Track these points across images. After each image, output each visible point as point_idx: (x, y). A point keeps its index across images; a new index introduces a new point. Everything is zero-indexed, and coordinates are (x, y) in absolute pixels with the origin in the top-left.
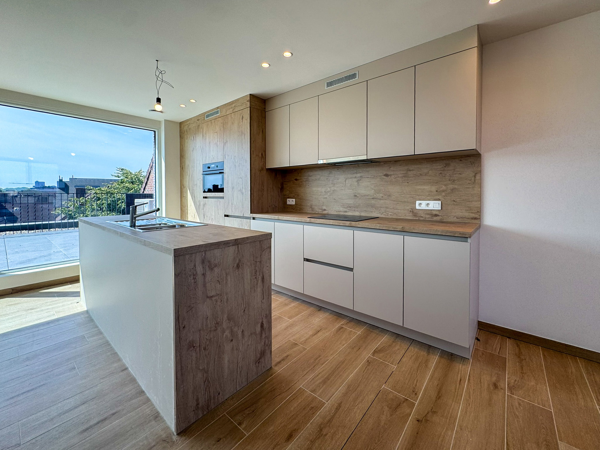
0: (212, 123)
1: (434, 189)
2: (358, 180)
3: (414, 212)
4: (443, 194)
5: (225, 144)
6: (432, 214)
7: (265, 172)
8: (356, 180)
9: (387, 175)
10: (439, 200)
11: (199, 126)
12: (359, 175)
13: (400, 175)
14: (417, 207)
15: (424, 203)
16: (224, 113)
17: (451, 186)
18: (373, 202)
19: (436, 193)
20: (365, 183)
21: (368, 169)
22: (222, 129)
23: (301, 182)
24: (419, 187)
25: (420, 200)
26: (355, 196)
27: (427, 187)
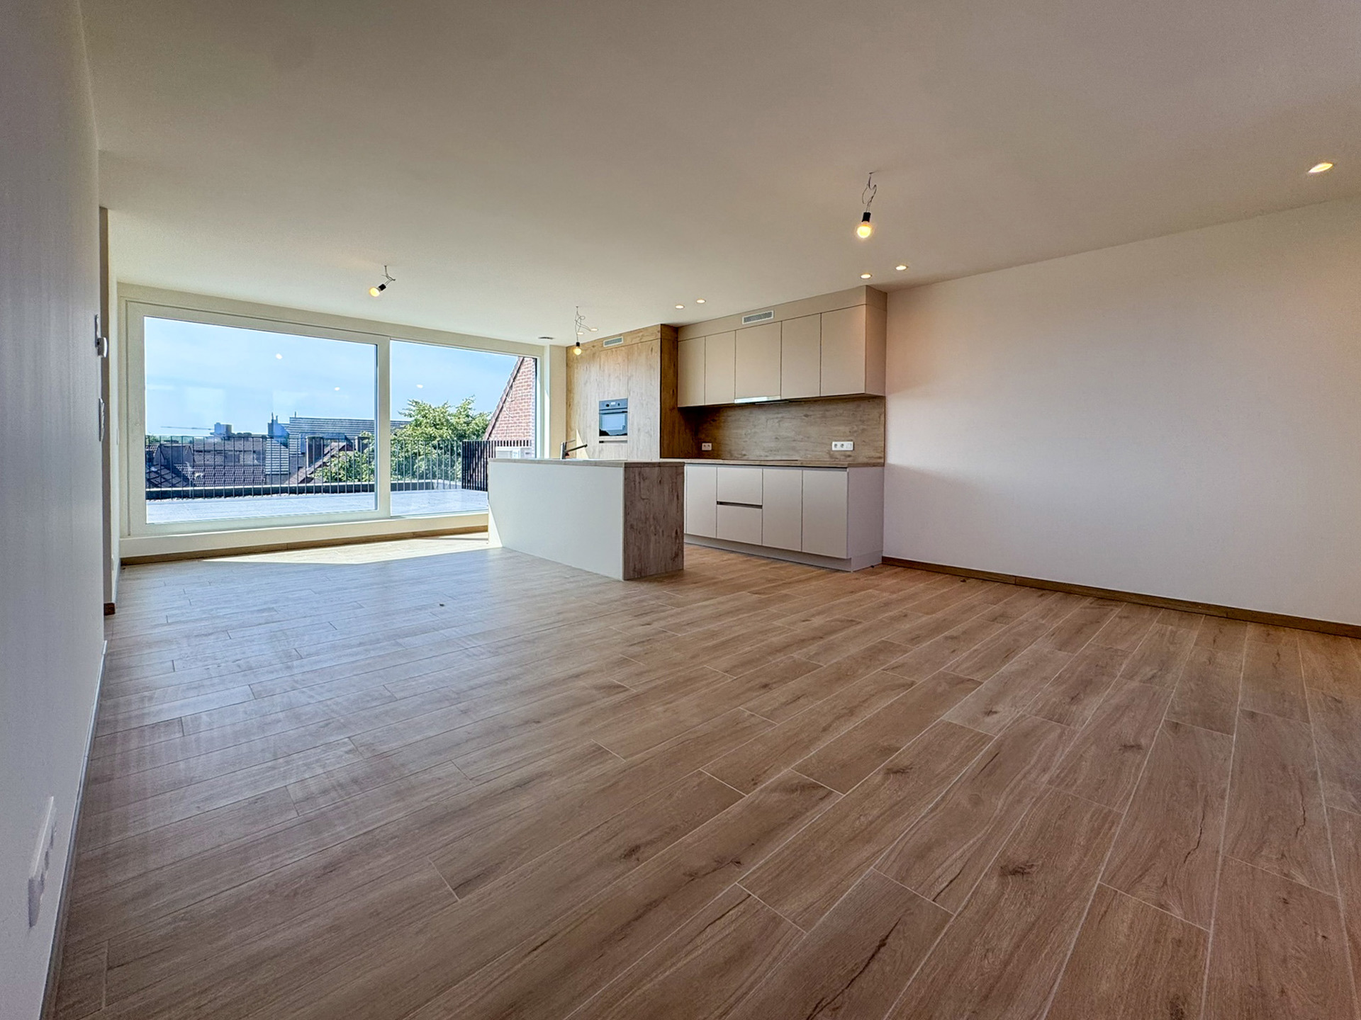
0: (612, 351)
1: (847, 429)
2: (779, 422)
3: (831, 454)
4: (855, 435)
5: (629, 379)
6: (846, 455)
7: (676, 412)
8: (777, 420)
9: (806, 416)
10: (852, 440)
11: (594, 354)
12: (780, 415)
13: (819, 416)
14: (834, 449)
15: (839, 444)
16: (629, 342)
17: (861, 427)
18: (794, 444)
19: (849, 433)
20: (786, 424)
21: (789, 409)
22: (626, 360)
23: (719, 423)
24: (835, 428)
25: (836, 441)
26: (777, 438)
27: (842, 428)
